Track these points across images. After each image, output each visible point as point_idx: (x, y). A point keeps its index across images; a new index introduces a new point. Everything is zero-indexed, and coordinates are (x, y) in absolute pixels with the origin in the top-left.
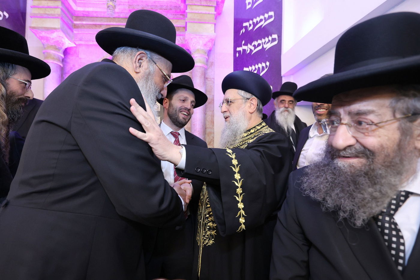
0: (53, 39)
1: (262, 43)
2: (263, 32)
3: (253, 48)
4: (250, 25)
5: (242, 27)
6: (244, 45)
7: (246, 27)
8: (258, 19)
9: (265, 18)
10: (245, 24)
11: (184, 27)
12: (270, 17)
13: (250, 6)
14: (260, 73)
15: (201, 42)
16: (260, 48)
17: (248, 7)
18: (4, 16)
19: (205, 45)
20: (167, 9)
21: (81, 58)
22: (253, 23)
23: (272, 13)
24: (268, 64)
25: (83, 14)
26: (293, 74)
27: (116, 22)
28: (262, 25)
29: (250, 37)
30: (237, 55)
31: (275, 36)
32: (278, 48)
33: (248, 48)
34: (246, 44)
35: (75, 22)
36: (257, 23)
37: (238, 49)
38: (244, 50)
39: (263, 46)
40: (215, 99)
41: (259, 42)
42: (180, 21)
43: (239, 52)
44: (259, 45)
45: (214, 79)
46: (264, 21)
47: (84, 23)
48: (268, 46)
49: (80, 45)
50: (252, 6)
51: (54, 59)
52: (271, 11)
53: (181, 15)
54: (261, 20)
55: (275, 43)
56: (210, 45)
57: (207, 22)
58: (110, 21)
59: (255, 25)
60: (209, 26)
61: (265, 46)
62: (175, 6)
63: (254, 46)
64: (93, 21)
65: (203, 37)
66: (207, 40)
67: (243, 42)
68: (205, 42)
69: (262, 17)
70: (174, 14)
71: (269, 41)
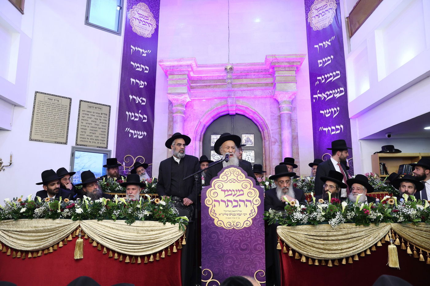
0: (181, 99)
1: (333, 93)
2: (333, 85)
3: (326, 96)
4: (323, 79)
5: (317, 80)
6: (319, 93)
7: (319, 80)
8: (328, 75)
9: (334, 75)
10: (318, 78)
11: (272, 83)
12: (337, 75)
13: (321, 65)
14: (333, 116)
15: (287, 96)
16: (332, 96)
17: (320, 65)
18: (145, 84)
19: (290, 98)
20: (259, 72)
21: (195, 109)
22: (325, 78)
23: (338, 72)
24: (338, 108)
25: (197, 79)
26: (357, 117)
27: (221, 82)
28: (332, 80)
29: (323, 88)
30: (314, 101)
31: (342, 89)
32: (345, 97)
33: (323, 96)
34: (320, 93)
35: (192, 85)
36: (328, 78)
37: (315, 96)
38: (319, 97)
39: (334, 95)
40: (299, 135)
41: (331, 92)
42: (268, 79)
43: (316, 98)
44: (331, 94)
45: (297, 120)
46: (333, 77)
47: (198, 84)
48: (338, 95)
49: (193, 100)
50: (323, 65)
51: (180, 113)
52: (338, 70)
53: (269, 74)
54: (331, 76)
55: (343, 94)
56: (293, 97)
57: (291, 82)
58: (217, 82)
59: (326, 79)
60: (292, 84)
61: (335, 96)
62: (265, 70)
63: (327, 94)
64: (204, 83)
65: (288, 92)
66: (291, 94)
67: (318, 91)
68: (289, 96)
69: (331, 74)
70: (264, 74)
71: (338, 92)
